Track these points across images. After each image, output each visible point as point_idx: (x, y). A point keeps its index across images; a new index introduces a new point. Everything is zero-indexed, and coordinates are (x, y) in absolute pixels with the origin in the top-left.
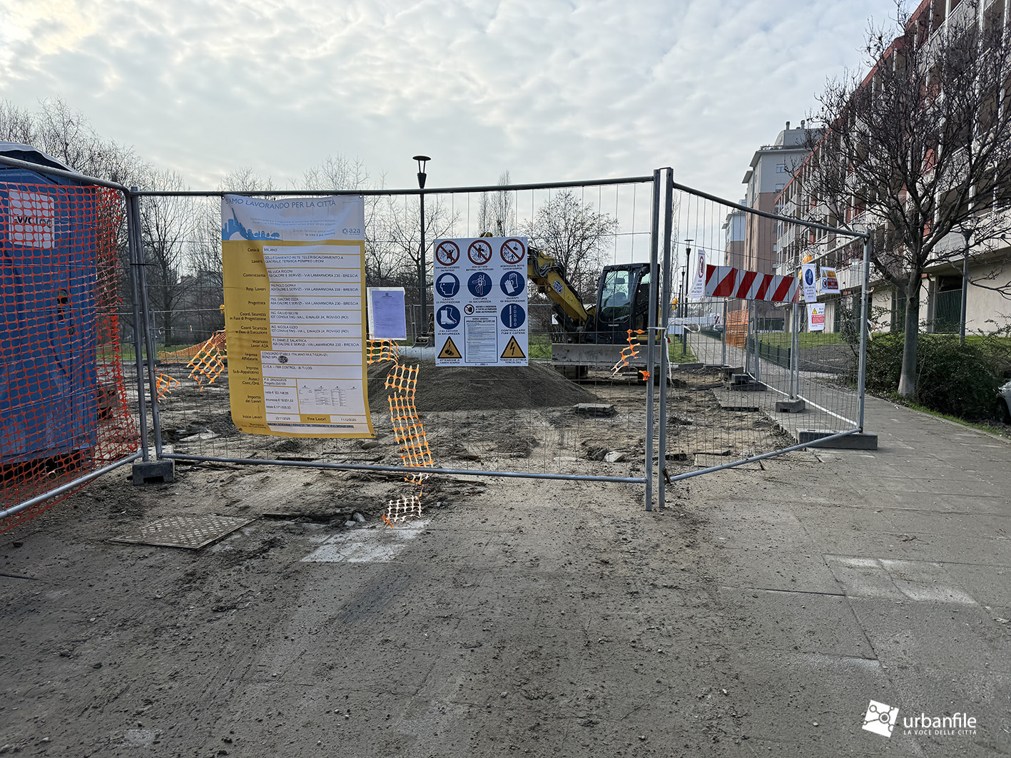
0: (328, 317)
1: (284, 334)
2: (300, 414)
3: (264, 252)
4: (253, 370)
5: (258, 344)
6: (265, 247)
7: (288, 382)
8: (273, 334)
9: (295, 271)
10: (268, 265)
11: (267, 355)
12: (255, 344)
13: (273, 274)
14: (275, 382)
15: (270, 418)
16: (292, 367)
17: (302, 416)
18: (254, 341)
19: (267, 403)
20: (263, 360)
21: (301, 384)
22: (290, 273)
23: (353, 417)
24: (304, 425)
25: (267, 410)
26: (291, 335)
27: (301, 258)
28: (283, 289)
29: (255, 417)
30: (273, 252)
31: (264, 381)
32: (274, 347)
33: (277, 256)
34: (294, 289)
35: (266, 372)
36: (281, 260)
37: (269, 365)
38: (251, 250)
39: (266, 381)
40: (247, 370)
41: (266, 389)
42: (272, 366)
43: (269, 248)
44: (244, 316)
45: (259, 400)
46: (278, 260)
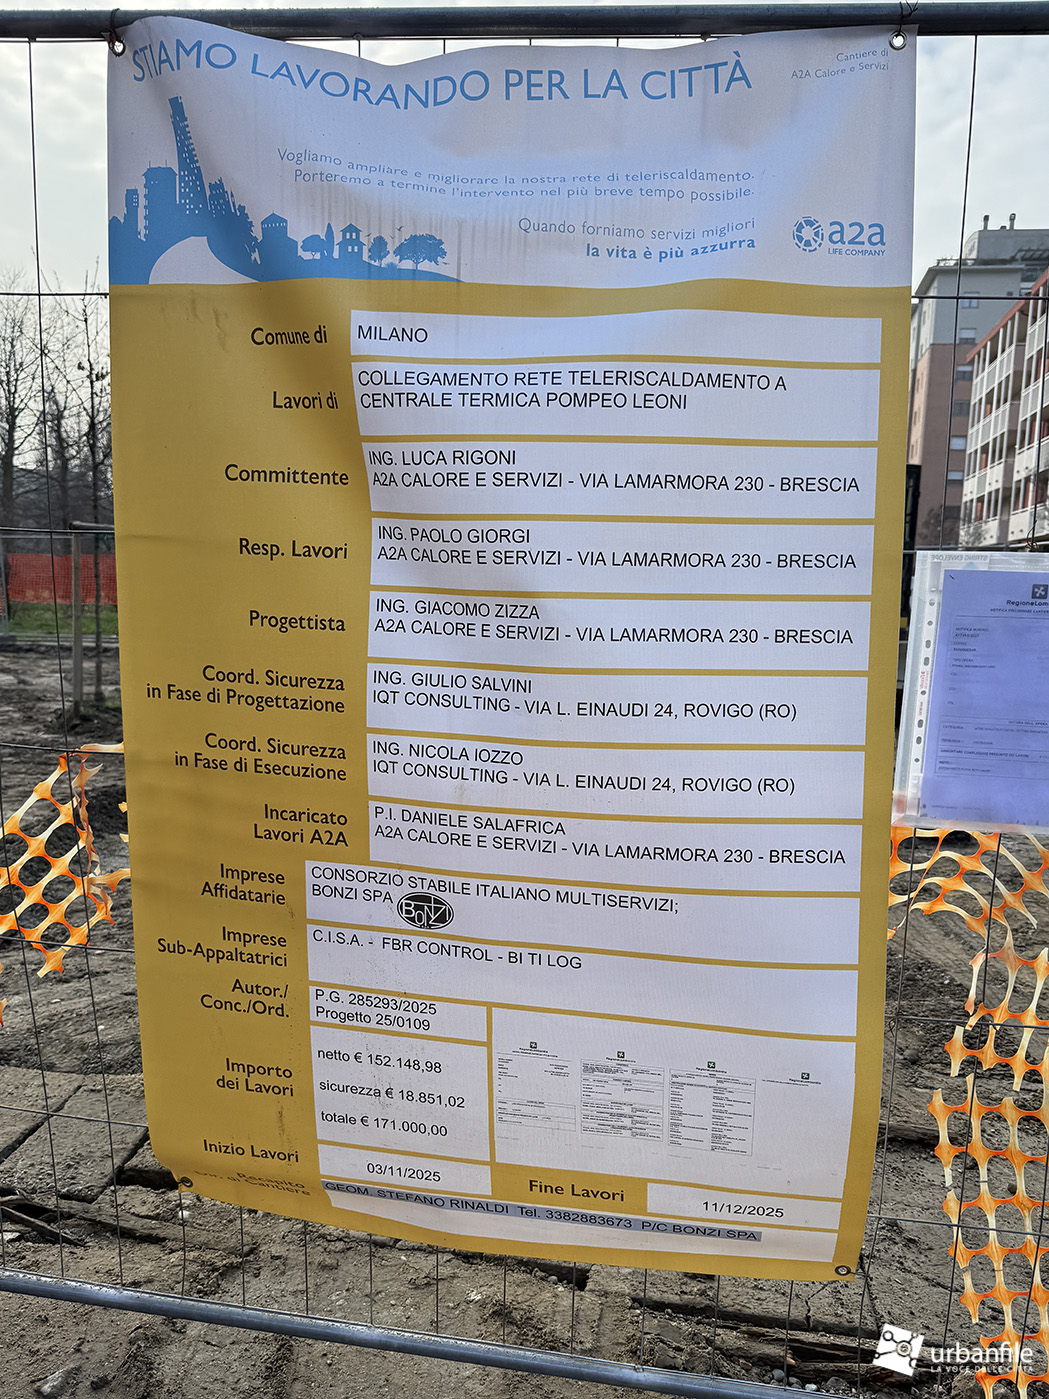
0: (689, 709)
1: (443, 790)
2: (492, 1164)
3: (359, 346)
4: (253, 948)
5: (292, 827)
6: (360, 318)
7: (444, 1020)
8: (377, 784)
9: (531, 458)
10: (370, 421)
11: (338, 883)
12: (276, 825)
13: (398, 470)
14: (372, 1012)
15: (334, 1163)
16: (472, 950)
17: (500, 1171)
18: (269, 812)
19: (324, 1101)
20: (316, 906)
21: (511, 1032)
22: (504, 467)
23: (776, 1203)
24: (505, 1209)
25: (324, 1129)
26: (482, 793)
27: (567, 386)
28: (452, 556)
29: (265, 1154)
30: (406, 348)
31: (313, 1003)
32: (380, 849)
33: (432, 370)
34: (521, 556)
35: (324, 962)
36: (455, 389)
37: (347, 934)
38: (274, 338)
39: (322, 1001)
40: (229, 946)
41: (321, 1038)
42: (361, 935)
43: (385, 321)
44: (223, 687)
45: (283, 1082)
46: (437, 389)
